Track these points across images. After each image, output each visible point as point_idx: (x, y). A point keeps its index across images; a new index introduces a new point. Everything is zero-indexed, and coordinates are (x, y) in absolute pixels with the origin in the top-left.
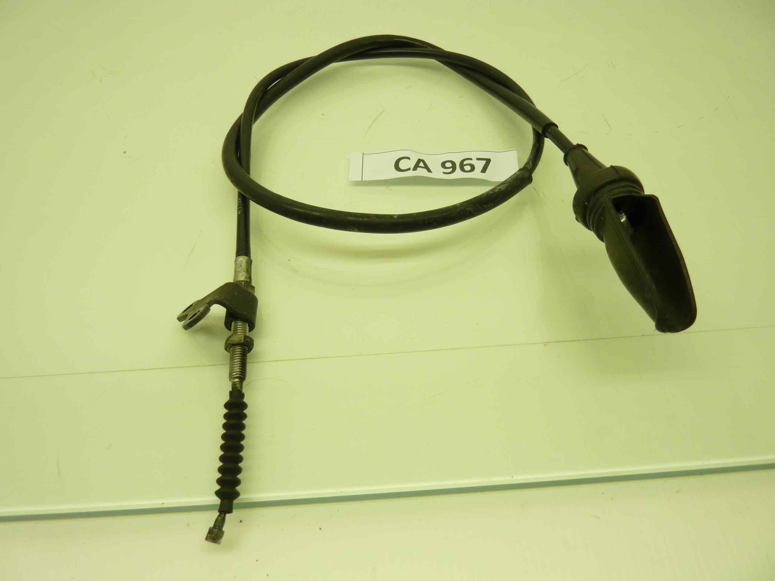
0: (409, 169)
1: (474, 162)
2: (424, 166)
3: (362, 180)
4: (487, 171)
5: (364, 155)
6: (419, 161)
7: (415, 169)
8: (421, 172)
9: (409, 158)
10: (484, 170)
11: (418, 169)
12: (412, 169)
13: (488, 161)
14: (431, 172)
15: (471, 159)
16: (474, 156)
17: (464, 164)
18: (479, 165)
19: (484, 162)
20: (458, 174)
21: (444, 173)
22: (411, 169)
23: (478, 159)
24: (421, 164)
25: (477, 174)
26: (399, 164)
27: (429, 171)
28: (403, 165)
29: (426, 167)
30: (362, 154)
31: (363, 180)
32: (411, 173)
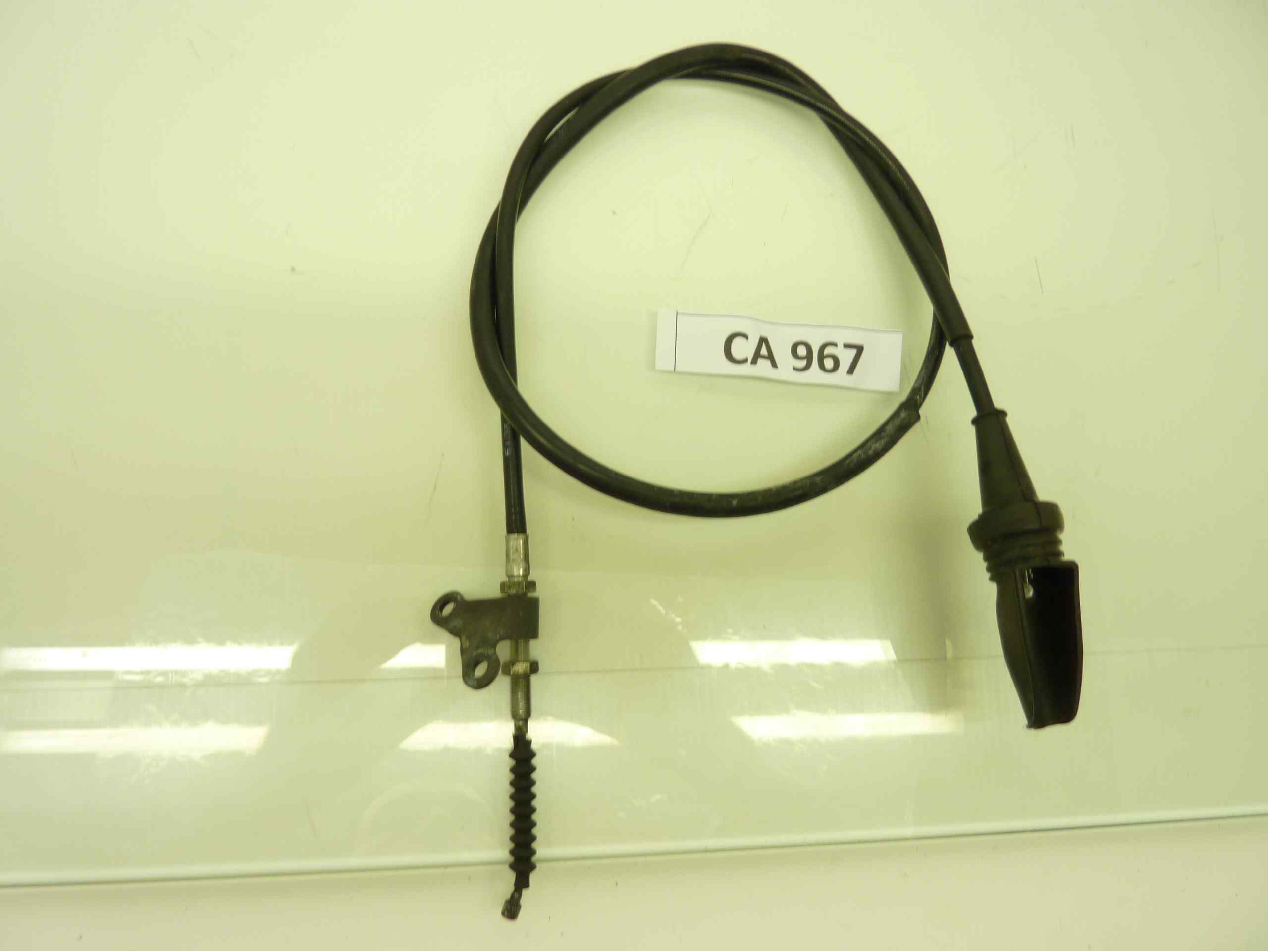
0: (745, 361)
1: (839, 351)
2: (767, 354)
3: (675, 368)
4: (856, 370)
5: (678, 315)
6: (763, 341)
7: (754, 361)
8: (763, 368)
9: (745, 336)
10: (851, 371)
11: (760, 360)
12: (750, 360)
13: (860, 349)
14: (777, 368)
15: (835, 345)
16: (841, 338)
17: (825, 354)
18: (846, 357)
19: (853, 352)
20: (815, 374)
21: (795, 369)
22: (748, 359)
23: (847, 346)
24: (764, 351)
25: (840, 377)
26: (731, 346)
27: (774, 364)
28: (737, 349)
29: (771, 357)
30: (676, 312)
32: (747, 370)
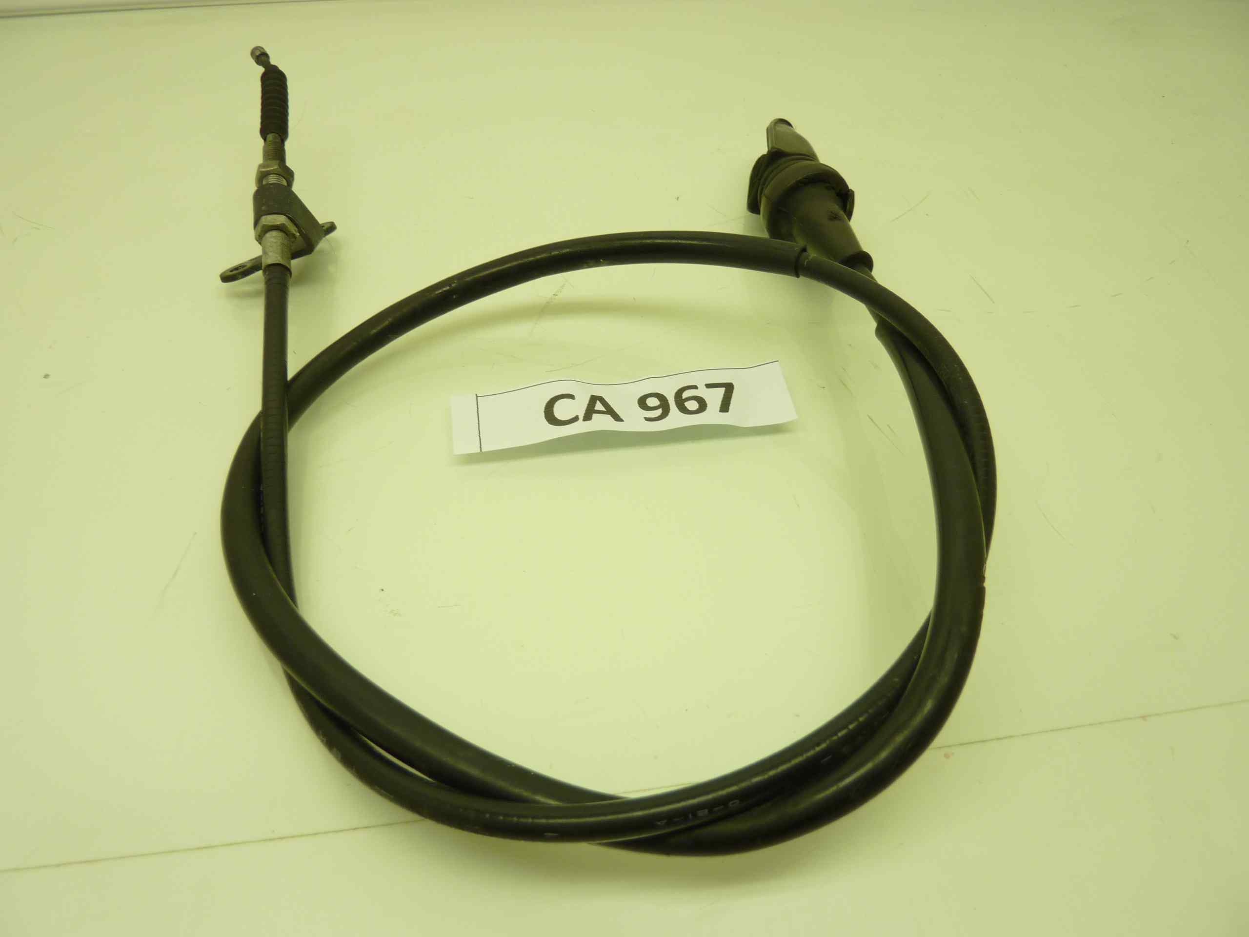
0: (576, 419)
1: (702, 392)
2: (605, 410)
3: (481, 450)
4: (731, 407)
5: (478, 398)
6: (594, 399)
7: (588, 417)
8: (601, 422)
9: (572, 397)
10: (725, 407)
11: (595, 416)
12: (581, 417)
13: (729, 388)
14: (622, 420)
15: (695, 387)
16: (700, 381)
17: (683, 398)
18: (714, 397)
19: (722, 391)
20: (676, 419)
21: (647, 419)
22: (579, 417)
23: (709, 386)
24: (599, 406)
25: (712, 416)
26: (553, 410)
27: (617, 418)
28: (562, 410)
29: (610, 411)
30: (475, 397)
31: (483, 451)
32: (581, 427)
